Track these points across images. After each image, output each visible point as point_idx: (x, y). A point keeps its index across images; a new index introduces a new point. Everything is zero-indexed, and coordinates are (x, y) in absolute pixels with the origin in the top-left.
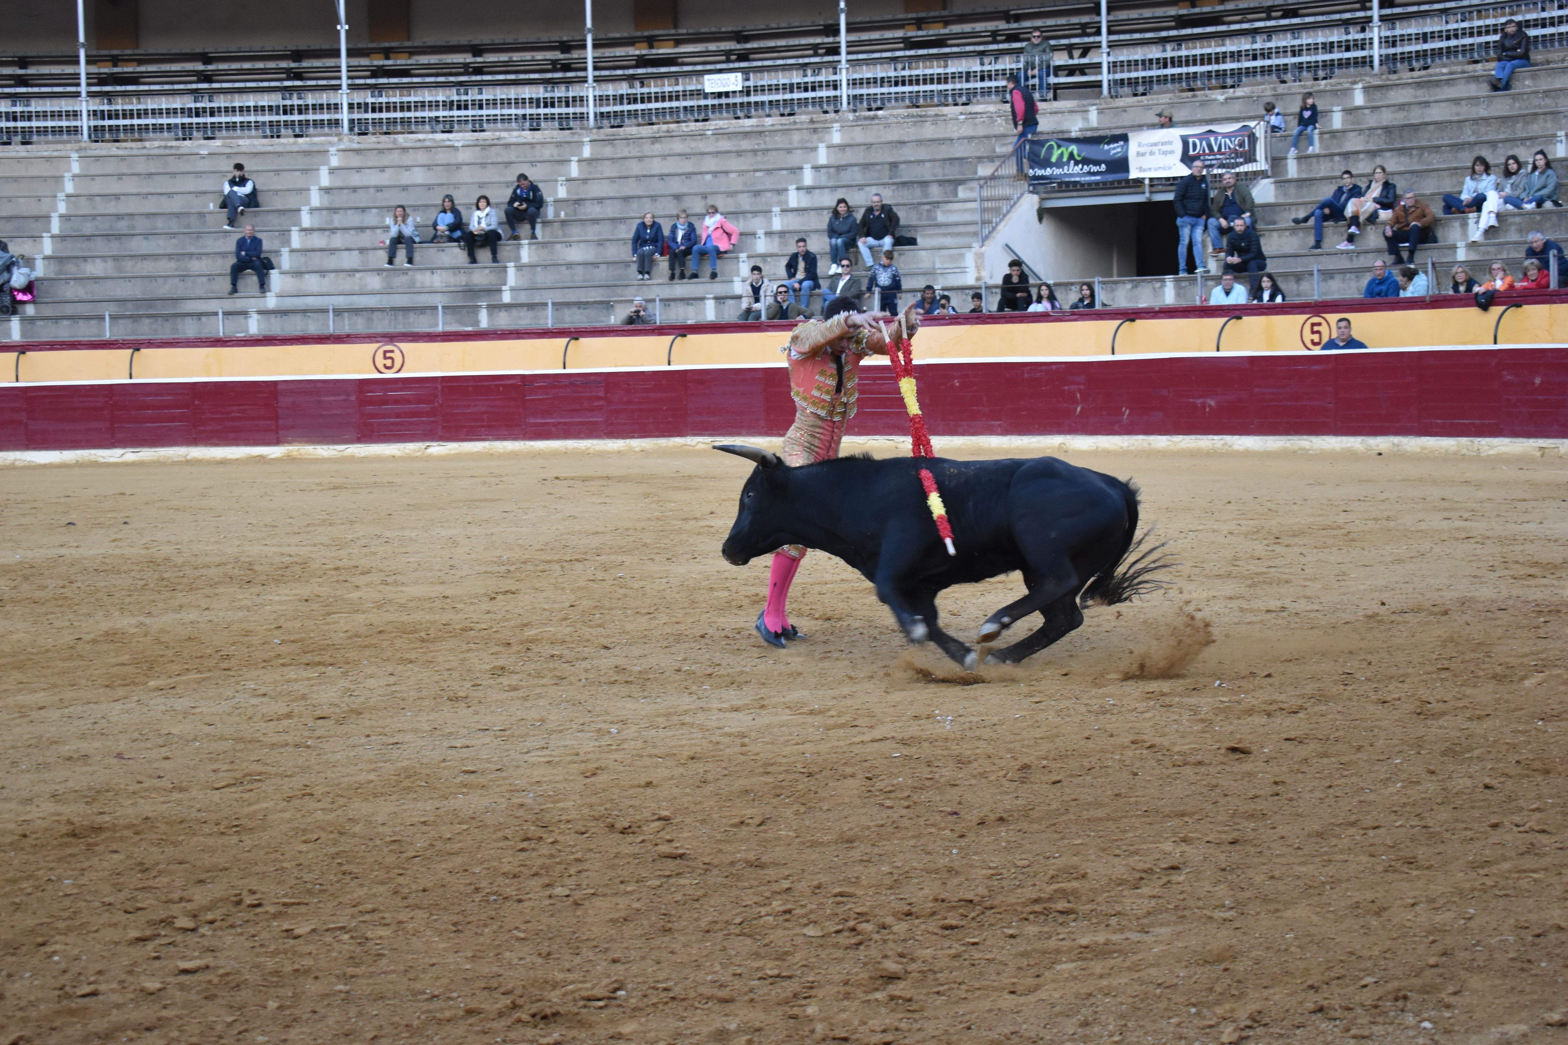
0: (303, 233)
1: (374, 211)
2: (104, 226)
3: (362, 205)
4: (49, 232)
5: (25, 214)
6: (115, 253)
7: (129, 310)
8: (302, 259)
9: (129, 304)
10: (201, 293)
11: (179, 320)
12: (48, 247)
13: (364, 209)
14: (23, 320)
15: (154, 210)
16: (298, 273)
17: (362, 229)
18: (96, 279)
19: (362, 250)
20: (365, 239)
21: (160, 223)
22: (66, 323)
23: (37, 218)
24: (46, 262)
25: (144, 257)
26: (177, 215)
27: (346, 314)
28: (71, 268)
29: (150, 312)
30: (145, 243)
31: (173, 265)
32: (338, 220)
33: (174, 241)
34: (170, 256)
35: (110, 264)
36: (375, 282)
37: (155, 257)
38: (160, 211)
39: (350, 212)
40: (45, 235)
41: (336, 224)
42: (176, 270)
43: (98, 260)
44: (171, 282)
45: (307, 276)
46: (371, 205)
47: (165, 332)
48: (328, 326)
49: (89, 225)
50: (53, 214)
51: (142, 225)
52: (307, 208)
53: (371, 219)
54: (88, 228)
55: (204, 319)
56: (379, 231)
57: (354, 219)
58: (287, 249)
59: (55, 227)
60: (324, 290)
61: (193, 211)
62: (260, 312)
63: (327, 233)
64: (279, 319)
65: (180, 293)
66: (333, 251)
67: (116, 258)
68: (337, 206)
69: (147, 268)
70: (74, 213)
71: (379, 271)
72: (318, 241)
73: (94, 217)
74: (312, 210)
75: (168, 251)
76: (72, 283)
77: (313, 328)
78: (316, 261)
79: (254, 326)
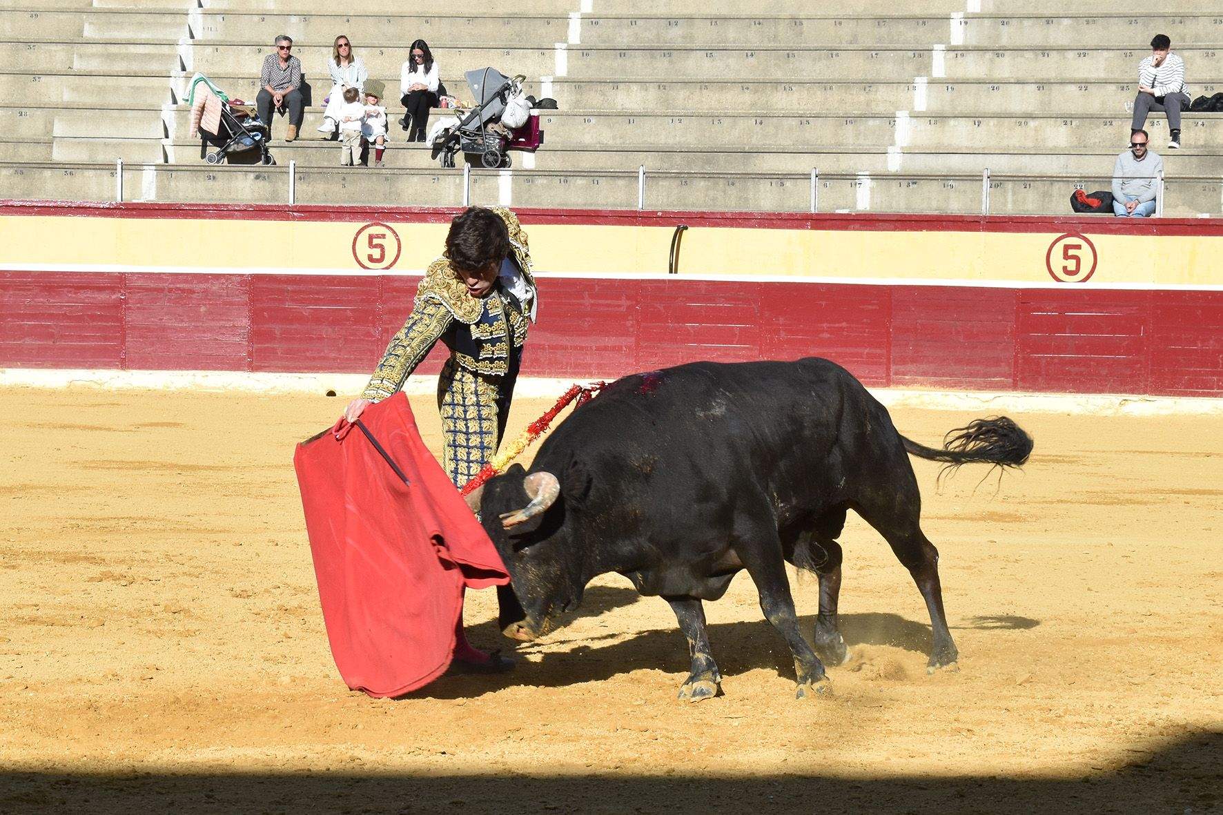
0: (952, 54)
1: (1066, 22)
2: (647, 35)
3: (1047, 12)
4: (566, 41)
5: (532, 13)
6: (661, 76)
7: (677, 163)
8: (947, 95)
9: (678, 158)
10: (786, 142)
11: (750, 183)
12: (561, 63)
13: (1049, 20)
14: (519, 174)
15: (725, 12)
16: (938, 118)
17: (1044, 50)
18: (631, 117)
19: (1042, 84)
20: (1049, 67)
21: (732, 33)
22: (580, 182)
23: (548, 19)
24: (558, 87)
25: (705, 84)
26: (758, 21)
27: (1009, 185)
28: (594, 99)
29: (708, 169)
30: (707, 63)
31: (747, 97)
32: (1008, 35)
33: (751, 60)
34: (744, 84)
35: (652, 93)
36: (1059, 135)
37: (723, 84)
38: (734, 13)
39: (1026, 23)
40: (557, 45)
41: (1004, 41)
42: (753, 105)
43: (635, 87)
44: (742, 124)
45: (952, 122)
46: (1061, 13)
47: (729, 201)
48: (980, 202)
49: (625, 32)
50: (571, 15)
51: (704, 34)
52: (961, 15)
53: (1060, 34)
54: (624, 37)
55: (788, 184)
56: (1071, 55)
57: (1033, 34)
58: (925, 79)
59: (575, 34)
60: (977, 145)
61: (783, 15)
62: (875, 177)
63: (989, 55)
64: (904, 189)
65: (756, 141)
66: (995, 84)
67: (661, 85)
68: (1009, 12)
69: (710, 100)
70: (603, 13)
71: (1066, 118)
72: (973, 67)
73: (633, 20)
74: (968, 19)
75: (744, 75)
76: (594, 120)
77: (956, 205)
78: (969, 100)
79: (864, 199)
